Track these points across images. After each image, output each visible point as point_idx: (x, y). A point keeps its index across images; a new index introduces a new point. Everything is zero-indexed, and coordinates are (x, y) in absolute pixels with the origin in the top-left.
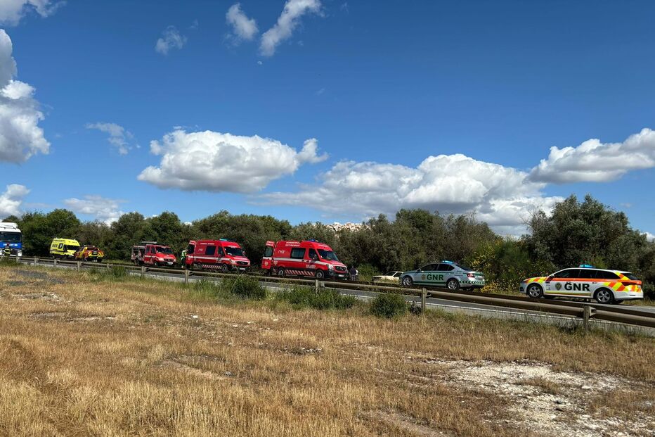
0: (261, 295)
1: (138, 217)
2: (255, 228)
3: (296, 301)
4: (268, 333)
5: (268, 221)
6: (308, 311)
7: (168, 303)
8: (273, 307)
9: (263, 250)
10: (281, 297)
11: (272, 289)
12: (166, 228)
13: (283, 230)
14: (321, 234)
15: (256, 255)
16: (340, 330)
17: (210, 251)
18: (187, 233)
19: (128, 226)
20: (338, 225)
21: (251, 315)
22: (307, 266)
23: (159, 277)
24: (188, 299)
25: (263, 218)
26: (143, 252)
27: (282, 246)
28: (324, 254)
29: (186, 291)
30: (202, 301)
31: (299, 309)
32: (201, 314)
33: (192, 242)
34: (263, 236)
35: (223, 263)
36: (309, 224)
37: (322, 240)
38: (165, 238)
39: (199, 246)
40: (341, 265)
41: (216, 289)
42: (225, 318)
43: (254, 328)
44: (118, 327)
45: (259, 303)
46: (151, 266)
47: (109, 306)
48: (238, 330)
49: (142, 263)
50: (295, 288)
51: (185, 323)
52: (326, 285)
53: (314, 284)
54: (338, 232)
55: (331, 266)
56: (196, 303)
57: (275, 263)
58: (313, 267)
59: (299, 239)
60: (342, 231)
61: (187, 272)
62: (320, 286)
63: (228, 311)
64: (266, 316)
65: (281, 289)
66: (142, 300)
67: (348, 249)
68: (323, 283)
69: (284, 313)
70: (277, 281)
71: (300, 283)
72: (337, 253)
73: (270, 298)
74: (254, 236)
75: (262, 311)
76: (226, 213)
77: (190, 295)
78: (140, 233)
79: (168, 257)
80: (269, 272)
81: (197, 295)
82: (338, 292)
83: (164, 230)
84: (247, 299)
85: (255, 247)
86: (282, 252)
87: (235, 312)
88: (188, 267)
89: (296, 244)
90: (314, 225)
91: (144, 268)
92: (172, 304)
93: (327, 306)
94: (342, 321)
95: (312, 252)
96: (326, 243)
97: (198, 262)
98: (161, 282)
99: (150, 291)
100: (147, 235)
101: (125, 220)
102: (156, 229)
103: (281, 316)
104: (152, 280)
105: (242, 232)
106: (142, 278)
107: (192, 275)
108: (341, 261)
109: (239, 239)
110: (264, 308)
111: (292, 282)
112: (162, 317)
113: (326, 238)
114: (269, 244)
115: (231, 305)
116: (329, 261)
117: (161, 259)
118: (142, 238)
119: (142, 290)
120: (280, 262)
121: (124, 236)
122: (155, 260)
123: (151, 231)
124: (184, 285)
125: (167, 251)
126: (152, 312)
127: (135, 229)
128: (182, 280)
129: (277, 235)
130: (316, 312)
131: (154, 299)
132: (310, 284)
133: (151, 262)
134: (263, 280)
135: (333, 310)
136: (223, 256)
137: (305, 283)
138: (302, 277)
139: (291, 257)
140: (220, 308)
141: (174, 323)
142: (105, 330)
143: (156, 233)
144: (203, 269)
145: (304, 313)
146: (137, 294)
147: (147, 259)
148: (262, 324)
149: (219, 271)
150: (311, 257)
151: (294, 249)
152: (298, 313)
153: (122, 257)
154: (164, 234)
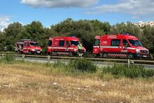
0: (94, 69)
1: (18, 25)
2: (88, 28)
3: (116, 73)
4: (99, 93)
5: (96, 23)
6: (123, 79)
7: (38, 76)
8: (101, 77)
9: (93, 41)
10: (106, 70)
11: (100, 66)
12: (35, 31)
13: (105, 28)
14: (130, 30)
15: (89, 45)
16: (145, 91)
17: (61, 43)
18: (47, 33)
19: (13, 31)
20: (141, 23)
21: (88, 82)
22: (122, 51)
23: (33, 61)
24: (50, 73)
25: (92, 22)
26: (22, 46)
27: (105, 39)
28: (132, 42)
29: (49, 68)
30: (58, 74)
31: (118, 78)
32: (58, 82)
33: (50, 39)
34: (93, 33)
35: (70, 51)
36: (122, 23)
37: (131, 34)
38: (35, 37)
39: (55, 41)
40: (145, 49)
41: (66, 67)
42: (72, 84)
43: (90, 90)
44: (10, 91)
45: (92, 75)
46: (27, 54)
47: (5, 78)
48: (80, 91)
49: (22, 53)
50: (115, 65)
51: (49, 87)
52: (135, 62)
53: (127, 62)
54: (142, 28)
55: (138, 50)
56: (55, 75)
57: (101, 50)
58: (126, 51)
59: (116, 34)
60: (145, 27)
61: (49, 57)
62: (131, 63)
63: (74, 80)
64: (97, 83)
65: (106, 66)
66: (23, 75)
67: (149, 39)
68: (133, 61)
69: (108, 80)
70: (103, 61)
71: (118, 62)
72: (142, 41)
73: (99, 72)
74: (88, 33)
75: (94, 80)
76: (70, 19)
77: (51, 70)
78: (20, 35)
79: (37, 48)
80: (98, 55)
81: (55, 70)
82: (143, 67)
83: (34, 32)
84: (85, 72)
85: (88, 40)
86: (106, 42)
87: (78, 81)
88: (49, 54)
89: (114, 37)
90: (126, 23)
91: (23, 56)
92: (41, 76)
93: (136, 76)
94: (147, 85)
95: (125, 41)
96: (134, 35)
97: (55, 51)
98: (34, 64)
99: (28, 69)
100: (24, 35)
101: (10, 27)
102: (29, 32)
103: (106, 83)
104: (29, 63)
105: (80, 31)
106: (23, 62)
107: (51, 58)
108: (144, 46)
109: (79, 36)
110: (96, 78)
111: (112, 61)
112: (36, 84)
113: (134, 32)
114: (97, 37)
115: (75, 76)
116: (136, 47)
117: (33, 50)
118: (22, 38)
119: (23, 68)
120: (104, 49)
121: (11, 37)
122: (29, 51)
123: (26, 33)
124: (47, 65)
125: (36, 45)
126: (30, 82)
127: (17, 32)
128: (46, 61)
129: (102, 32)
130: (129, 80)
131: (30, 73)
132: (125, 62)
133: (27, 52)
134: (95, 60)
135: (140, 79)
136: (69, 46)
137: (121, 62)
138: (119, 58)
139: (111, 45)
140: (69, 78)
141: (43, 88)
142: (4, 92)
143: (29, 35)
144: (58, 55)
145: (121, 80)
146: (21, 71)
147: (24, 50)
148: (95, 87)
149: (68, 55)
150: (124, 45)
151: (113, 40)
152: (117, 80)
153: (10, 49)
154: (34, 34)
